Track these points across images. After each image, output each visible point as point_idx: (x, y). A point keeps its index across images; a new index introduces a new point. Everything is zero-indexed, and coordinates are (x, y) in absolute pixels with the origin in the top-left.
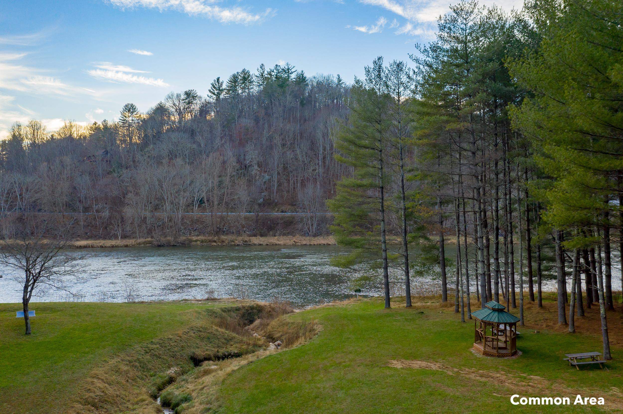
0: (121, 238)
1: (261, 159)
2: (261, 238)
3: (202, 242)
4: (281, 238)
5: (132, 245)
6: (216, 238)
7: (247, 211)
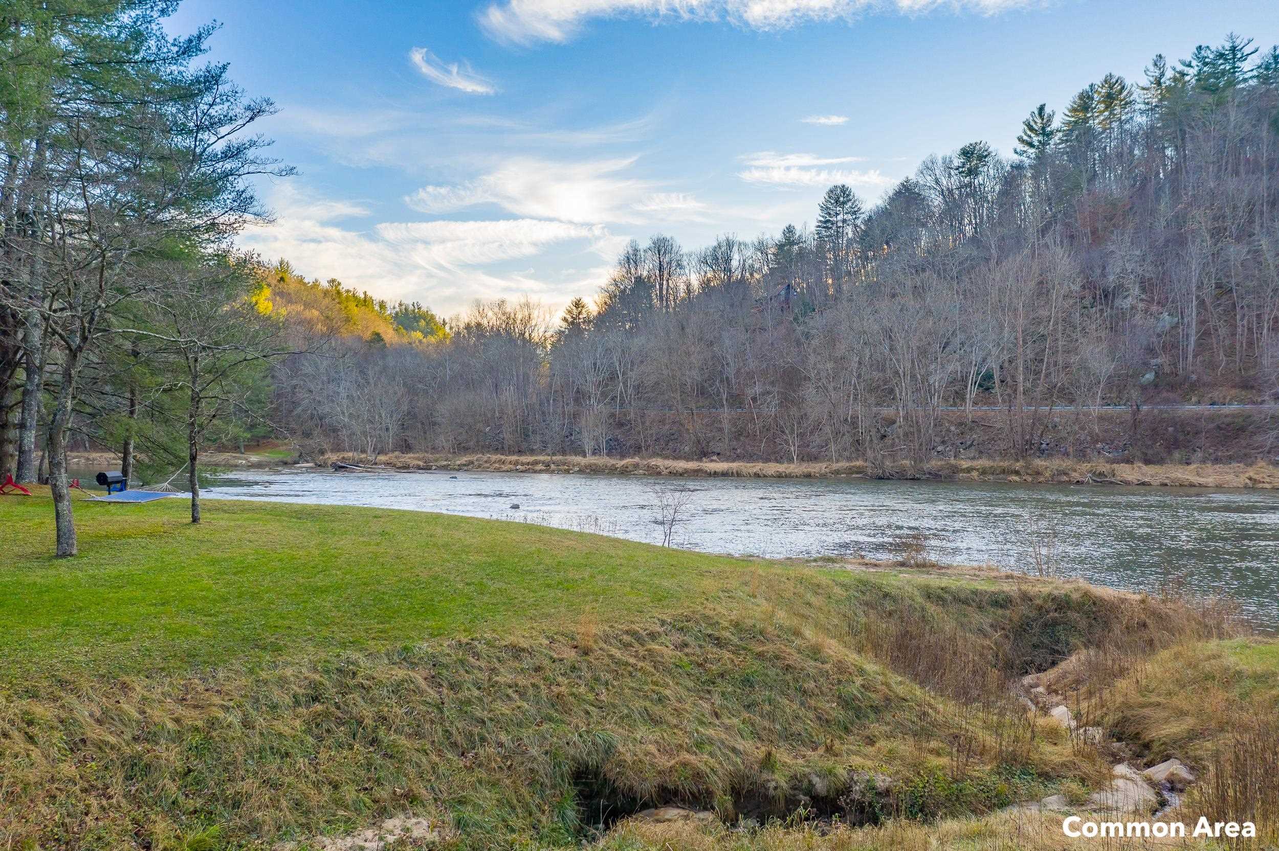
0: (798, 459)
1: (1149, 271)
2: (1145, 468)
3: (984, 472)
4: (1209, 468)
5: (821, 475)
6: (1018, 466)
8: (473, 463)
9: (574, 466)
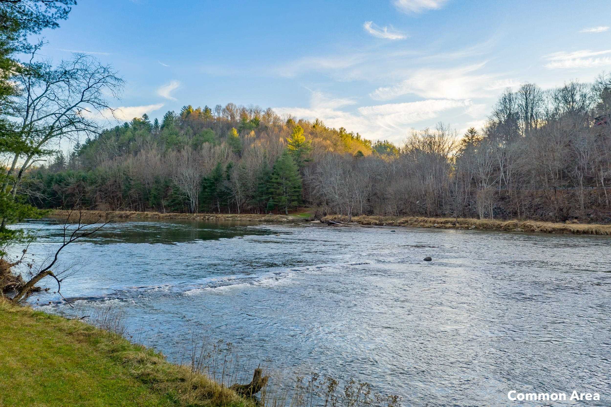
8: (407, 222)
9: (472, 224)
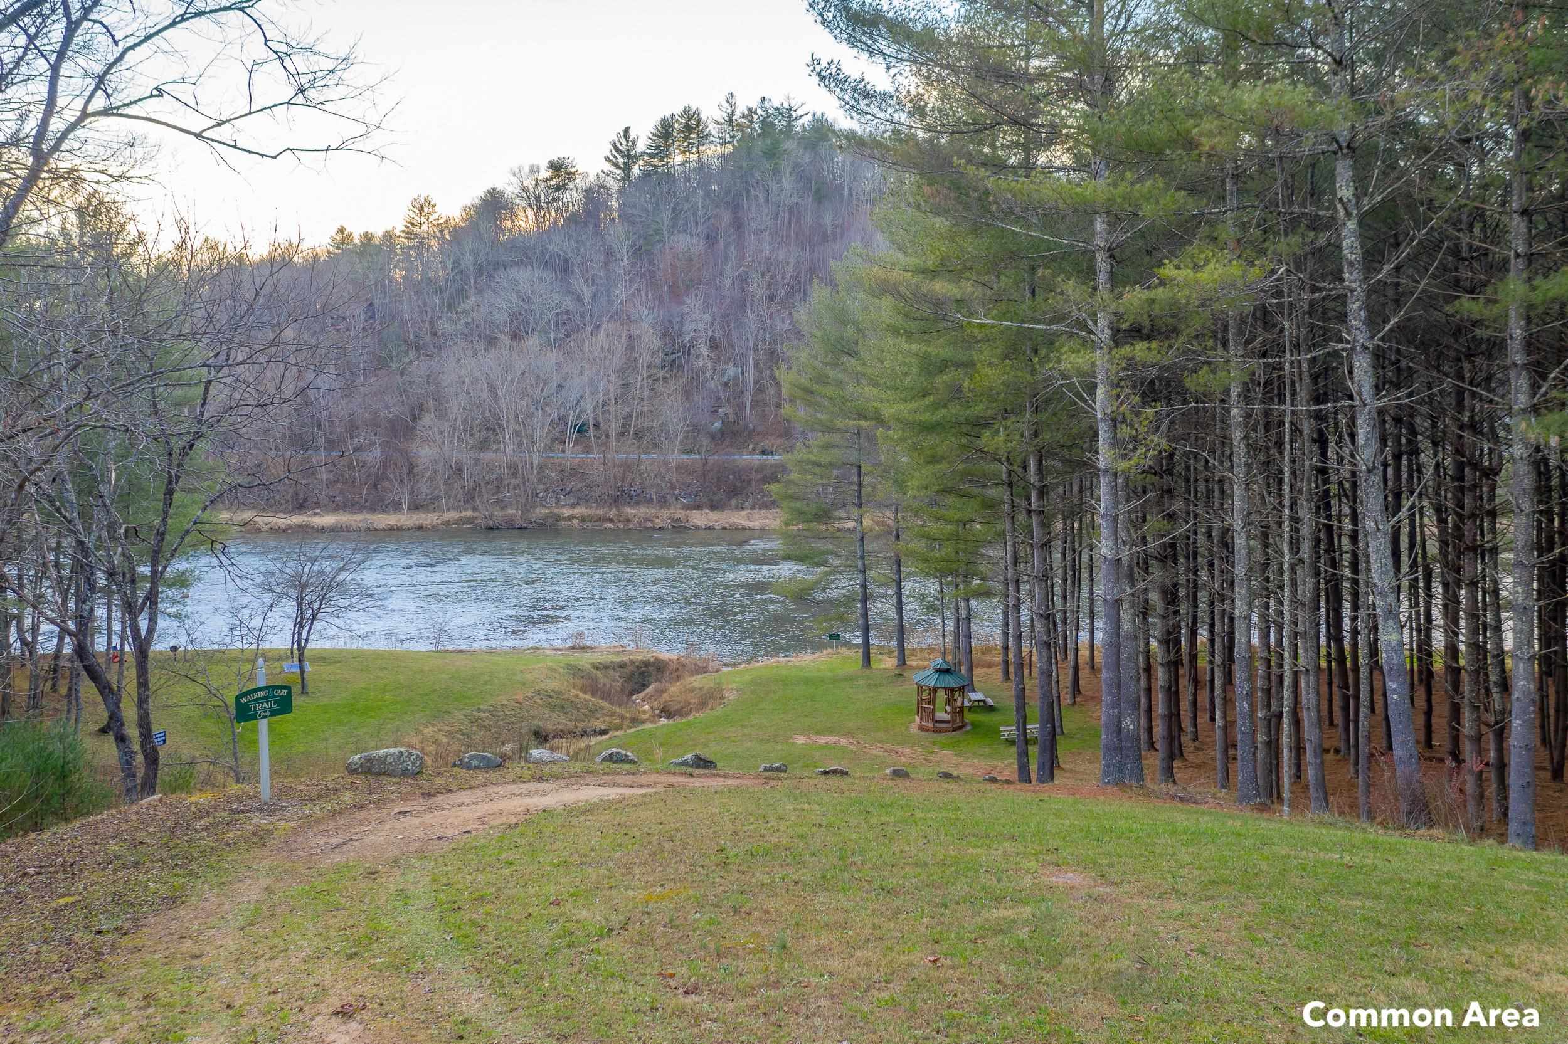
0: (409, 509)
1: (719, 332)
2: (711, 514)
3: (583, 520)
4: (757, 513)
5: (433, 527)
6: (612, 513)
7: (685, 452)
